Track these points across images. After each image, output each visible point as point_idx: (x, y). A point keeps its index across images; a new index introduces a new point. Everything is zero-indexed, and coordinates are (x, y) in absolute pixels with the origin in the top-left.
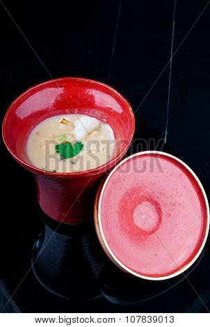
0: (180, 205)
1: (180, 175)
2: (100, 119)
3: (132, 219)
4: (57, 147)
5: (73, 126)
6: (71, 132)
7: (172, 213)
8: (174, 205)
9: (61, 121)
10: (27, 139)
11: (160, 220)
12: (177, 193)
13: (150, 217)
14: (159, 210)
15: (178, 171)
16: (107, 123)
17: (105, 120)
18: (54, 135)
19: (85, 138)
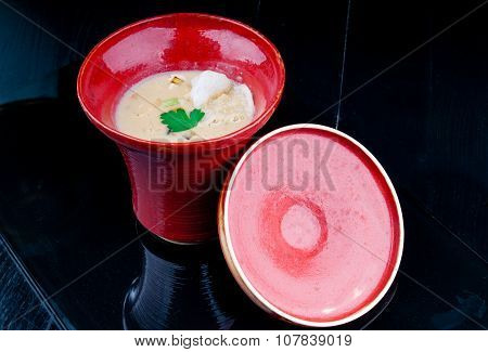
0: (356, 213)
1: (357, 167)
2: (232, 76)
3: (280, 231)
4: (163, 115)
5: (190, 87)
6: (186, 96)
7: (343, 226)
8: (348, 213)
9: (171, 79)
10: (116, 103)
11: (324, 236)
12: (353, 195)
13: (309, 231)
14: (322, 221)
15: (354, 160)
16: (243, 82)
17: (240, 78)
18: (159, 100)
19: (208, 104)
